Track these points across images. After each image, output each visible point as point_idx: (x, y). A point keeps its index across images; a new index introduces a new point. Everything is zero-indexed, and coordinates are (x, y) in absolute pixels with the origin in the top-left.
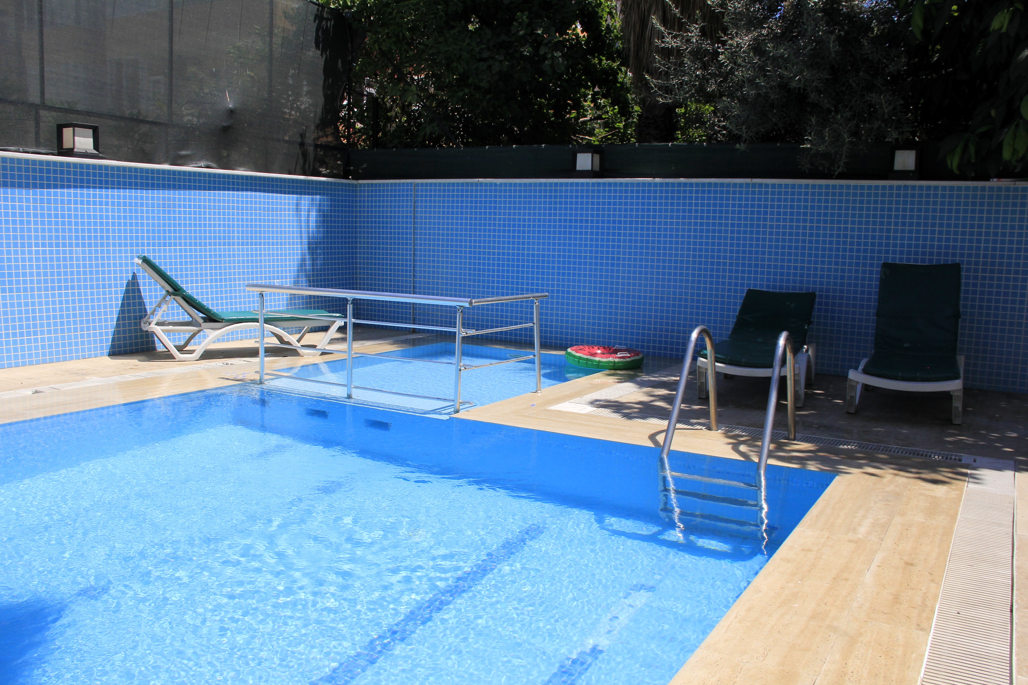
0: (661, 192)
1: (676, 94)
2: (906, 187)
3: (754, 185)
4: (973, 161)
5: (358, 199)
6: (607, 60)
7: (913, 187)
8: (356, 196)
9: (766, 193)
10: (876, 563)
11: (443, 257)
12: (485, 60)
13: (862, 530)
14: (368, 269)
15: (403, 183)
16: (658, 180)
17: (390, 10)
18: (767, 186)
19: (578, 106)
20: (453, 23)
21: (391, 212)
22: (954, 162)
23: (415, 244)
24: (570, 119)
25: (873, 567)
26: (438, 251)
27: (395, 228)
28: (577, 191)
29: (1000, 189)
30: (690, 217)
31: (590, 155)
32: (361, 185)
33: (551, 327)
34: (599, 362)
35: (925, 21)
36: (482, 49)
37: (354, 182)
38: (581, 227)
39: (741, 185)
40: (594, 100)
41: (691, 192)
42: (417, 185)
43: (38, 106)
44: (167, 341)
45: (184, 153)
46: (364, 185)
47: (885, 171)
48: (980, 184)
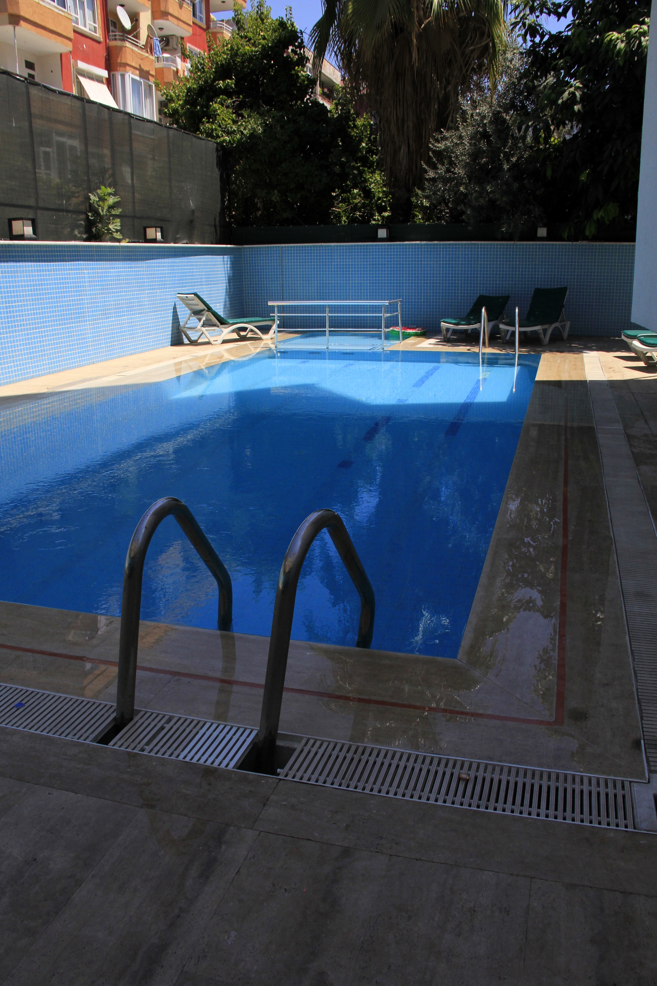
0: (425, 248)
2: (543, 245)
3: (472, 244)
4: (573, 235)
5: (243, 256)
7: (546, 245)
8: (241, 254)
9: (478, 248)
11: (300, 286)
15: (273, 247)
16: (424, 242)
18: (478, 244)
21: (266, 263)
23: (282, 280)
26: (297, 283)
27: (269, 272)
28: (379, 249)
29: (582, 245)
31: (385, 230)
37: (240, 246)
38: (382, 268)
39: (465, 244)
42: (282, 247)
43: (134, 217)
44: (208, 336)
45: (178, 236)
46: (247, 248)
47: (534, 237)
48: (574, 243)
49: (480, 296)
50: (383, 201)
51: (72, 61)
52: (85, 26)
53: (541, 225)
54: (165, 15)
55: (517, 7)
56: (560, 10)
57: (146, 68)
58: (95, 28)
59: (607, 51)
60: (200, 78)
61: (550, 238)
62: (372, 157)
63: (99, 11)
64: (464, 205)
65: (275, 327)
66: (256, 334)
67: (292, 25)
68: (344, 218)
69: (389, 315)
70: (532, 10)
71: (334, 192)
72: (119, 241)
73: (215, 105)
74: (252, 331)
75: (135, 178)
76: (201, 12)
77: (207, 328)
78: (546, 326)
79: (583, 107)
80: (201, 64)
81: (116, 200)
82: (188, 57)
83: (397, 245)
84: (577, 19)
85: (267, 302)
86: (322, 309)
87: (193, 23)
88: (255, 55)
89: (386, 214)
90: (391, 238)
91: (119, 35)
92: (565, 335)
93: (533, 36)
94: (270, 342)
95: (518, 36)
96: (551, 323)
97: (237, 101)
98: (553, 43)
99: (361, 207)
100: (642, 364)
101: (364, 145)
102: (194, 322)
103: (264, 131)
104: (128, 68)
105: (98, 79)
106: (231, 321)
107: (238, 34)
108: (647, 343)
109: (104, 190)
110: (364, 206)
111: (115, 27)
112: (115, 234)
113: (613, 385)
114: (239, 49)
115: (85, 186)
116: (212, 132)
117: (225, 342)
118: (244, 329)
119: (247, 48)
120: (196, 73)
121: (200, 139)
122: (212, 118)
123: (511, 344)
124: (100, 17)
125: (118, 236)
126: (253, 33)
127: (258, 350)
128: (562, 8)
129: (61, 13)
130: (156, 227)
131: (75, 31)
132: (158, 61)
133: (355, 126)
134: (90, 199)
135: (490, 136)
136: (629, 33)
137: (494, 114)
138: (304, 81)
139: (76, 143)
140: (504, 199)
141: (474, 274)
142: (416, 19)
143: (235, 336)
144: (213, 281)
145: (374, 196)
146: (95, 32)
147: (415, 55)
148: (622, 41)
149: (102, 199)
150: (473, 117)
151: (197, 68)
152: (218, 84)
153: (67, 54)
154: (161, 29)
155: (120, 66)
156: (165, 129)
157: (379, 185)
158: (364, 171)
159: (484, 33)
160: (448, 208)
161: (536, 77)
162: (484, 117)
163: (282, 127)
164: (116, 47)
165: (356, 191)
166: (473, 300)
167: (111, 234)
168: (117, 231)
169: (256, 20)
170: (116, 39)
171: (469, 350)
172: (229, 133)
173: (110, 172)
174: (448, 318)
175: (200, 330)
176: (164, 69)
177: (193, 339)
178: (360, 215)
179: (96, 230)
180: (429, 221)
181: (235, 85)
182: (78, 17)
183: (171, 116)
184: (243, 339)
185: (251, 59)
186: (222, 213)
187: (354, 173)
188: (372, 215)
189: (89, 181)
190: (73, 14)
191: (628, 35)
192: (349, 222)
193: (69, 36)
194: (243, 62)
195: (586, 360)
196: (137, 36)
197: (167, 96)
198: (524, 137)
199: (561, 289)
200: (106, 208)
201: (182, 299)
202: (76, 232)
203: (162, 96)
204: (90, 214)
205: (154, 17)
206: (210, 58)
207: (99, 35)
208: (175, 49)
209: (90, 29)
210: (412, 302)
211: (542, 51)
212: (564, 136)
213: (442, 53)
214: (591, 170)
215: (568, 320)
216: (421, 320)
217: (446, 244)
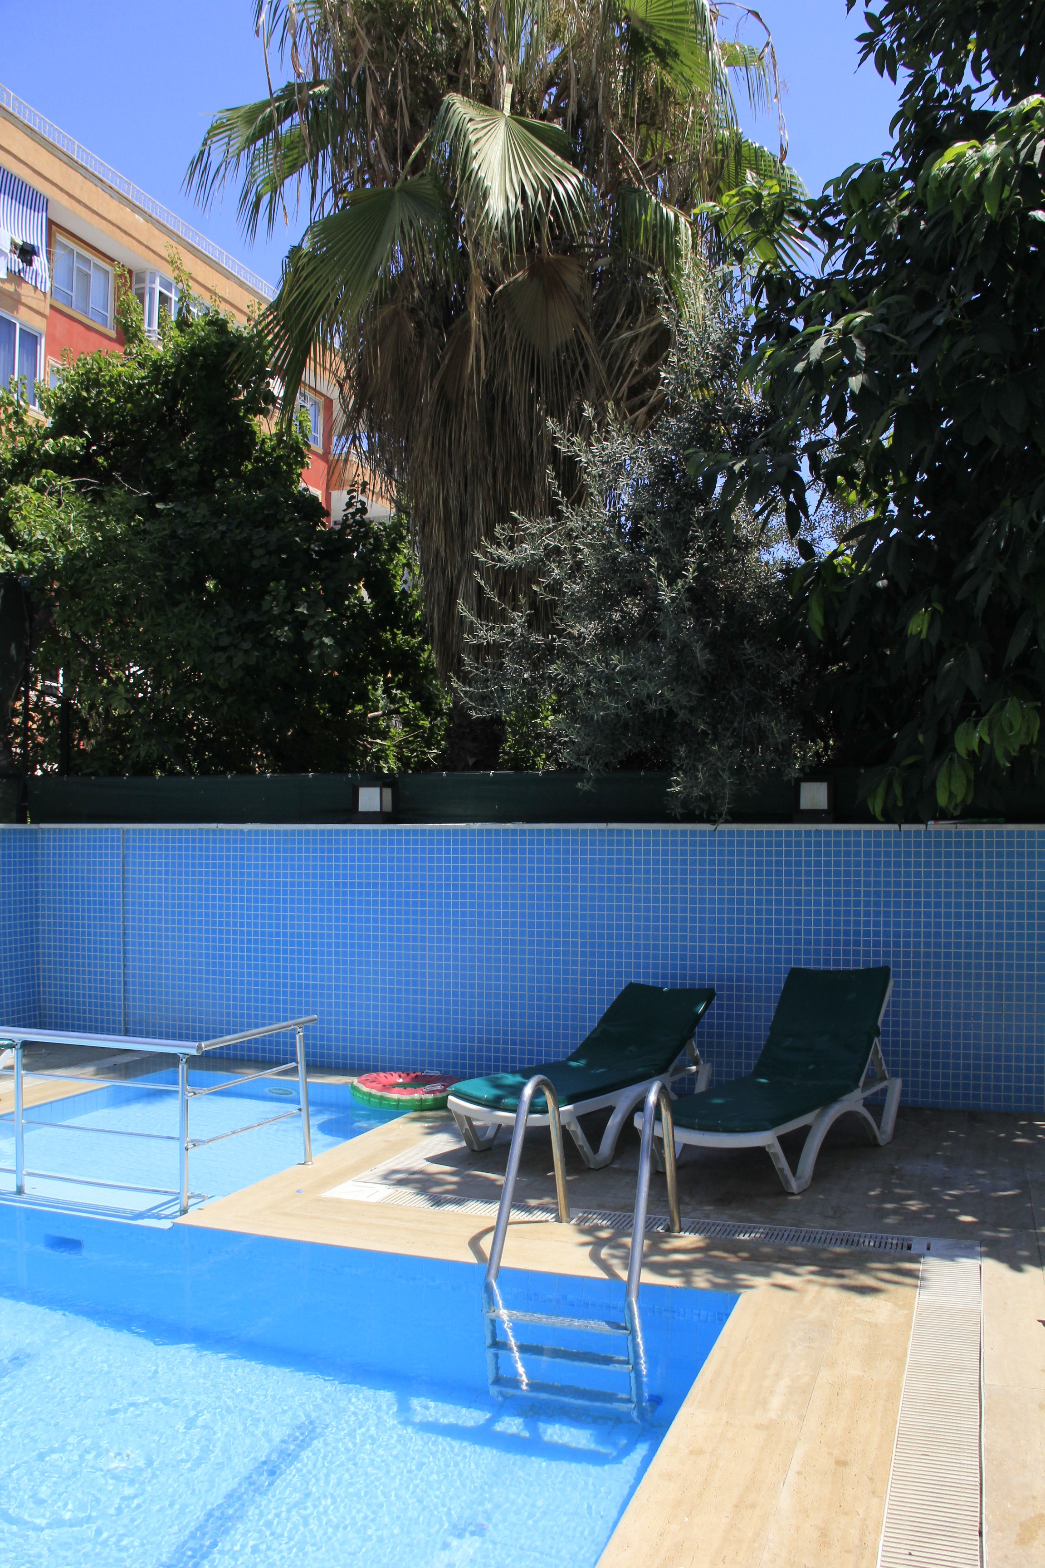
0: (481, 842)
1: (495, 706)
2: (820, 833)
3: (611, 832)
4: (900, 804)
5: (40, 851)
6: (404, 634)
7: (830, 833)
8: (37, 848)
9: (629, 843)
10: (795, 1466)
11: (167, 938)
12: (224, 649)
13: (776, 1402)
14: (55, 955)
15: (107, 830)
16: (475, 825)
17: (86, 577)
18: (629, 833)
19: (363, 697)
20: (178, 597)
21: (89, 871)
22: (877, 806)
23: (125, 919)
24: (355, 714)
25: (791, 1476)
26: (160, 929)
27: (95, 895)
28: (360, 842)
29: (938, 834)
30: (523, 879)
31: (378, 789)
32: (43, 830)
33: (329, 1039)
34: (399, 1100)
35: (826, 615)
36: (221, 634)
37: (34, 826)
38: (368, 894)
39: (593, 832)
40: (387, 691)
41: (523, 842)
42: (127, 831)
46: (49, 831)
47: (790, 811)
49: (629, 986)
61: (839, 811)
83: (408, 832)
142: (476, 269)
187: (322, 643)
199: (868, 971)
213: (553, 349)
214: (939, 607)
215: (895, 1074)
216: (472, 1049)
217: (540, 832)
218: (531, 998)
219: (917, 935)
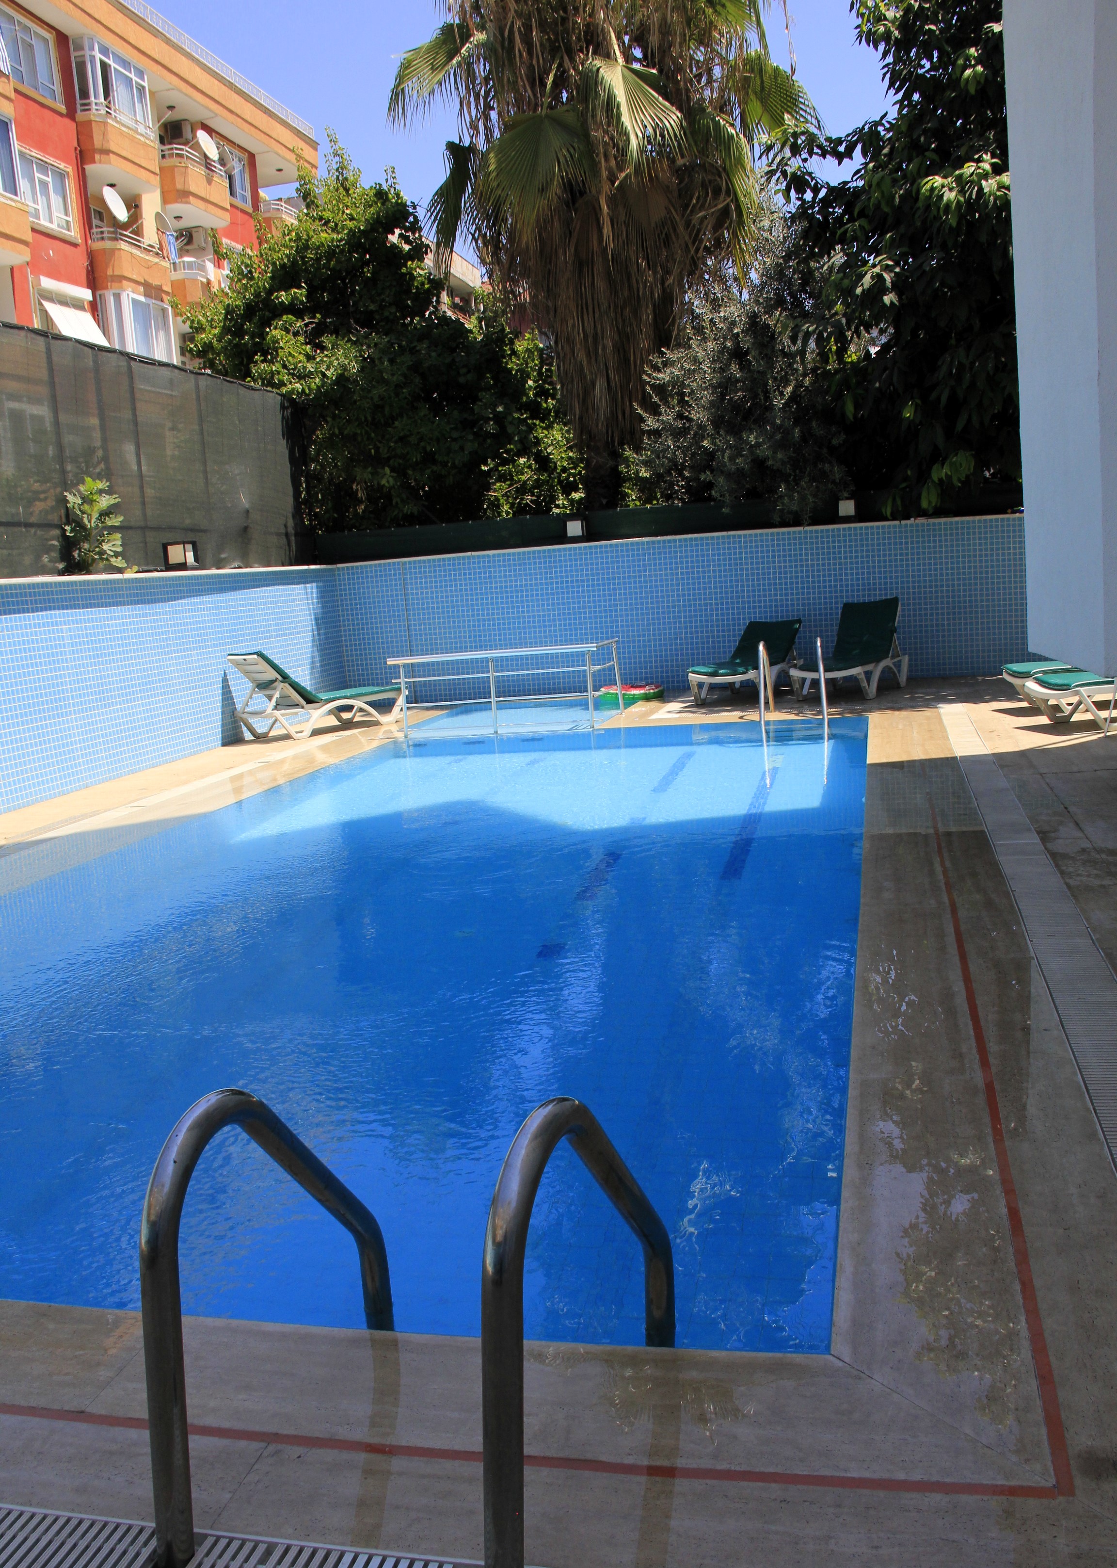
0: (649, 549)
2: (850, 529)
3: (729, 537)
4: (900, 507)
5: (338, 582)
7: (855, 528)
8: (336, 580)
9: (740, 542)
11: (440, 628)
15: (388, 563)
16: (645, 539)
18: (739, 536)
21: (378, 592)
22: (887, 511)
23: (408, 620)
26: (435, 623)
27: (384, 607)
28: (570, 555)
29: (917, 525)
30: (677, 568)
31: (579, 523)
32: (339, 568)
37: (334, 566)
38: (578, 587)
39: (718, 538)
41: (675, 547)
42: (405, 563)
43: (144, 528)
44: (286, 723)
45: (223, 556)
46: (343, 568)
47: (833, 517)
48: (903, 522)
49: (751, 623)
50: (570, 475)
51: (31, 278)
52: (51, 222)
53: (846, 495)
54: (184, 195)
55: (769, 148)
56: (842, 149)
57: (155, 282)
58: (68, 222)
59: (928, 207)
60: (245, 288)
61: (862, 516)
62: (546, 402)
63: (74, 196)
64: (712, 472)
65: (401, 701)
66: (369, 714)
67: (398, 195)
68: (506, 508)
69: (599, 667)
70: (795, 150)
71: (486, 464)
72: (120, 571)
73: (274, 332)
74: (361, 710)
75: (143, 463)
76: (243, 188)
77: (283, 712)
78: (869, 667)
79: (900, 295)
80: (247, 266)
81: (113, 502)
82: (225, 256)
83: (601, 547)
84: (870, 162)
85: (385, 658)
86: (481, 665)
87: (231, 205)
88: (338, 246)
89: (576, 496)
90: (590, 535)
91: (109, 232)
92: (903, 679)
93: (801, 191)
94: (394, 728)
95: (776, 193)
96: (878, 660)
97: (311, 323)
98: (835, 200)
99: (534, 487)
100: (1044, 720)
101: (530, 383)
102: (260, 701)
103: (362, 369)
104: (125, 283)
105: (76, 304)
106: (324, 696)
107: (307, 215)
108: (1050, 684)
109: (91, 485)
110: (538, 484)
111: (101, 220)
112: (113, 560)
113: (1002, 761)
114: (309, 238)
115: (57, 480)
116: (272, 377)
117: (316, 732)
118: (349, 708)
119: (324, 235)
120: (240, 280)
121: (253, 389)
122: (271, 354)
123: (813, 700)
124: (75, 205)
125: (118, 562)
126: (333, 212)
127: (376, 744)
128: (844, 145)
129: (9, 202)
130: (184, 543)
131: (34, 230)
132: (175, 270)
133: (514, 353)
134: (67, 501)
135: (747, 353)
136: (961, 176)
137: (750, 318)
138: (423, 284)
139: (43, 411)
140: (780, 455)
141: (737, 586)
142: (605, 174)
143: (333, 721)
144: (289, 629)
145: (556, 467)
146: (69, 230)
147: (607, 230)
148: (951, 190)
149: (87, 500)
150: (715, 325)
151: (241, 273)
152: (277, 298)
153: (21, 267)
154: (178, 218)
155: (112, 281)
156: (192, 376)
157: (561, 447)
158: (535, 425)
159: (720, 189)
160: (684, 478)
161: (812, 256)
162: (733, 324)
163: (392, 361)
164: (104, 250)
165: (522, 461)
166: (739, 630)
167: (107, 559)
168: (117, 554)
169: (337, 190)
170: (103, 239)
171: (741, 718)
172: (302, 376)
173: (100, 453)
174: (698, 665)
175: (271, 715)
176: (187, 283)
177: (260, 730)
178: (532, 501)
179: (79, 555)
180: (651, 503)
181: (307, 297)
182: (40, 207)
183: (202, 354)
184: (347, 725)
185: (331, 253)
186: (297, 513)
188: (553, 499)
189: (63, 472)
190: (31, 204)
191: (959, 179)
192: (514, 514)
193: (24, 238)
194: (318, 260)
195: (946, 721)
196: (138, 232)
197: (192, 322)
198: (802, 353)
199: (886, 601)
200: (95, 515)
201: (237, 664)
202: (45, 559)
203: (184, 322)
204: (68, 528)
205: (165, 201)
206: (261, 255)
207: (75, 233)
208: (204, 249)
209: (59, 226)
210: (634, 641)
211: (818, 213)
212: (865, 348)
213: (653, 225)
214: (919, 402)
215: (904, 654)
216: (651, 673)
217: (685, 540)
218: (686, 638)
219: (908, 582)
